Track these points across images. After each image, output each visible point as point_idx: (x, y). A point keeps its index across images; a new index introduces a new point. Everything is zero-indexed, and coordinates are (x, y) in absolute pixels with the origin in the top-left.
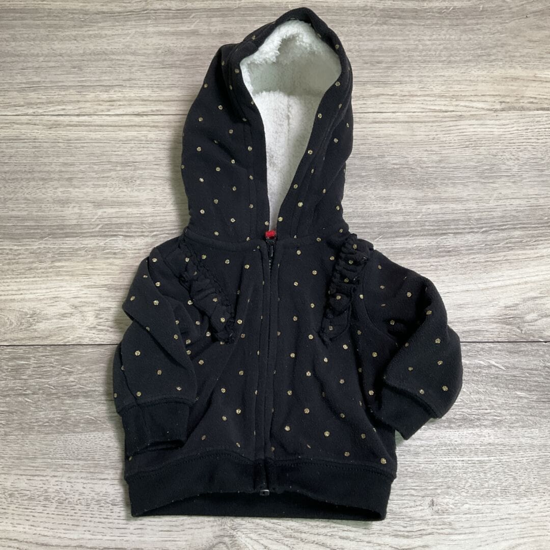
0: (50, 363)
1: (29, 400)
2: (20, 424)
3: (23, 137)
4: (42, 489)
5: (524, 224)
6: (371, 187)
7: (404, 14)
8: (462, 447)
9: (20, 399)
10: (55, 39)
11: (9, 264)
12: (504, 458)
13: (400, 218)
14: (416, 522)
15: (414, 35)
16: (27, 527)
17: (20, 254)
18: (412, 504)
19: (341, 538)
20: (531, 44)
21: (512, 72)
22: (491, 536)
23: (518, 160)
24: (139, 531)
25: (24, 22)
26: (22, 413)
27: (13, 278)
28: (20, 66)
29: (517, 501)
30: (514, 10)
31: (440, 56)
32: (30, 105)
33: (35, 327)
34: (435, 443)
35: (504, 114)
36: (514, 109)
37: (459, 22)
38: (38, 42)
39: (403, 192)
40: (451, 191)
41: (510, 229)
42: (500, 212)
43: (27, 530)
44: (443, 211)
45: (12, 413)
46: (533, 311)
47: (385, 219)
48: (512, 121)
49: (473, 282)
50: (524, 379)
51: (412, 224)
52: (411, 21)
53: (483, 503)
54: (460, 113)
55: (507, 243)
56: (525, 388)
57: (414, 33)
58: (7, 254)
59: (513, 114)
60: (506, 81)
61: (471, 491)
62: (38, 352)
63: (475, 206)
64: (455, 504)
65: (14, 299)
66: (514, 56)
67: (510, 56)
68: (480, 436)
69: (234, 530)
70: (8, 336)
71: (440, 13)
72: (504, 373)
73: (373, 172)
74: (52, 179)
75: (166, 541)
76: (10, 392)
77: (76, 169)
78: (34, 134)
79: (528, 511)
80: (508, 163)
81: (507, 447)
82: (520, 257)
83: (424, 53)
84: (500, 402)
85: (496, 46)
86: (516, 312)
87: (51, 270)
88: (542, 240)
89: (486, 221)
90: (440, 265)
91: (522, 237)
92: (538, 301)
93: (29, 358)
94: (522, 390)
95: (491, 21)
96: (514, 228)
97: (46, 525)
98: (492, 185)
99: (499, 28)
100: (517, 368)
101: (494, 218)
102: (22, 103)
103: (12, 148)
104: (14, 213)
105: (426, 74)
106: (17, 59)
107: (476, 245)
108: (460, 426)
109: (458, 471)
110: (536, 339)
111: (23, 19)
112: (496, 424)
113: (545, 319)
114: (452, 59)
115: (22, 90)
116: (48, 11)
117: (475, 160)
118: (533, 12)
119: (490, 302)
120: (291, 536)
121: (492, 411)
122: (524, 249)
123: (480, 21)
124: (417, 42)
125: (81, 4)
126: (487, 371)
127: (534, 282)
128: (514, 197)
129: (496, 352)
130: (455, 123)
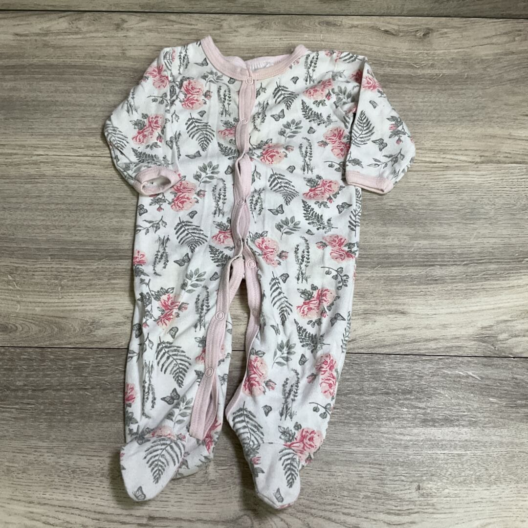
0: (107, 363)
1: (88, 394)
2: (81, 413)
3: (84, 174)
4: (99, 468)
5: (498, 259)
6: (372, 224)
7: (401, 79)
8: (444, 443)
9: (81, 392)
10: (109, 92)
11: (73, 280)
12: (479, 453)
13: (396, 251)
14: (405, 503)
15: (409, 98)
16: (87, 498)
17: (82, 272)
18: (402, 488)
19: (344, 513)
20: (507, 108)
21: (490, 131)
22: (466, 516)
23: (494, 205)
24: (178, 504)
25: (83, 77)
26: (83, 404)
27: (75, 292)
28: (80, 114)
29: (489, 488)
30: (494, 77)
31: (430, 115)
32: (89, 147)
33: (94, 333)
34: (422, 439)
35: (484, 166)
36: (491, 162)
37: (447, 87)
38: (95, 95)
39: (398, 229)
40: (439, 230)
41: (486, 263)
42: (479, 248)
43: (87, 500)
44: (432, 246)
45: (74, 404)
46: (504, 332)
47: (383, 251)
48: (490, 172)
49: (456, 306)
50: (495, 388)
51: (406, 256)
52: (407, 86)
53: (461, 488)
54: (446, 165)
55: (484, 275)
56: (496, 395)
57: (409, 96)
58: (71, 272)
59: (490, 166)
60: (485, 138)
61: (451, 478)
62: (97, 354)
63: (459, 243)
64: (438, 489)
65: (77, 310)
66: (493, 117)
67: (489, 117)
68: (459, 434)
69: (256, 505)
70: (72, 340)
71: (430, 79)
72: (480, 382)
73: (373, 212)
74: (108, 211)
75: (201, 512)
76: (73, 387)
77: (128, 203)
78: (93, 173)
79: (496, 497)
80: (486, 207)
81: (481, 444)
82: (495, 287)
83: (417, 113)
84: (476, 405)
85: (478, 108)
86: (490, 332)
87: (108, 286)
88: (513, 273)
89: (466, 256)
90: (429, 291)
91: (497, 270)
92: (509, 324)
93: (89, 359)
94: (493, 396)
95: (474, 87)
96: (490, 262)
97: (103, 497)
98: (472, 225)
99: (481, 93)
100: (490, 379)
101: (473, 253)
102: (83, 146)
103: (75, 183)
104: (77, 238)
105: (420, 131)
106: (78, 108)
107: (459, 276)
108: (443, 425)
109: (440, 462)
110: (507, 355)
111: (82, 74)
112: (473, 424)
113: (514, 339)
114: (440, 118)
115: (82, 135)
116: (104, 68)
117: (459, 205)
118: (509, 80)
119: (470, 323)
120: (302, 512)
121: (469, 413)
122: (499, 280)
123: (464, 87)
124: (411, 104)
125: (132, 63)
126: (465, 380)
127: (506, 308)
128: (490, 236)
129: (473, 365)
130: (441, 173)
